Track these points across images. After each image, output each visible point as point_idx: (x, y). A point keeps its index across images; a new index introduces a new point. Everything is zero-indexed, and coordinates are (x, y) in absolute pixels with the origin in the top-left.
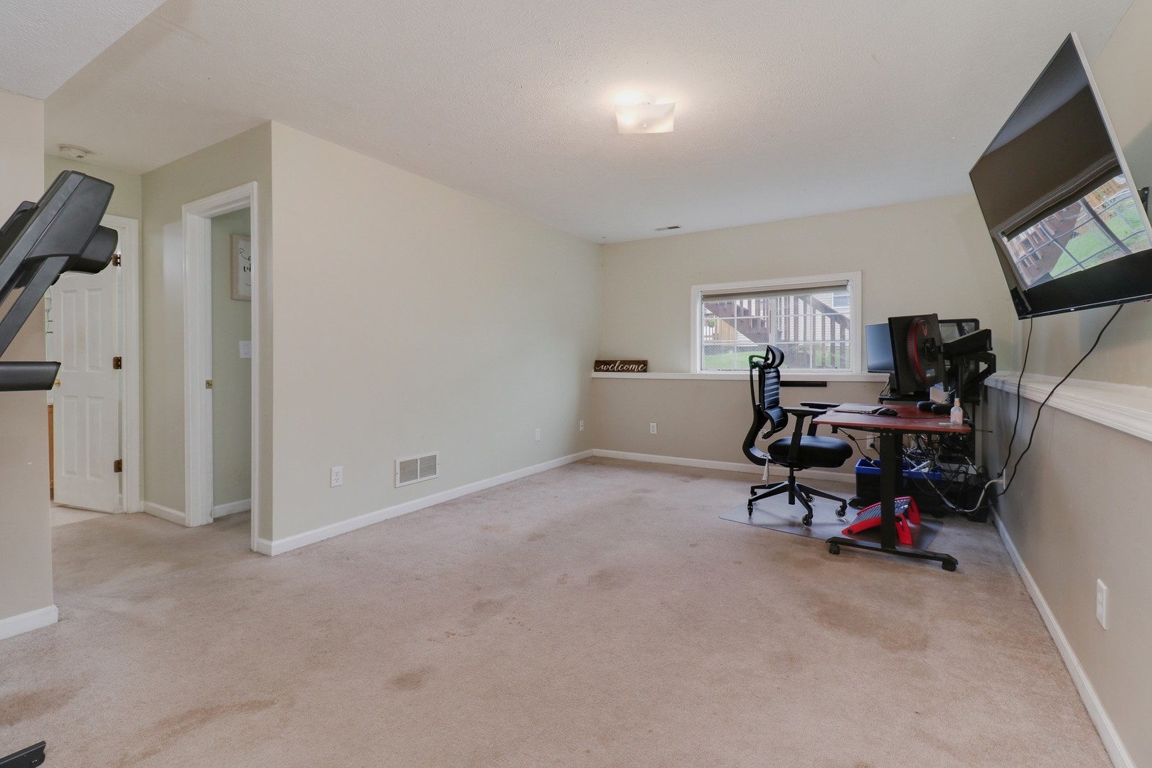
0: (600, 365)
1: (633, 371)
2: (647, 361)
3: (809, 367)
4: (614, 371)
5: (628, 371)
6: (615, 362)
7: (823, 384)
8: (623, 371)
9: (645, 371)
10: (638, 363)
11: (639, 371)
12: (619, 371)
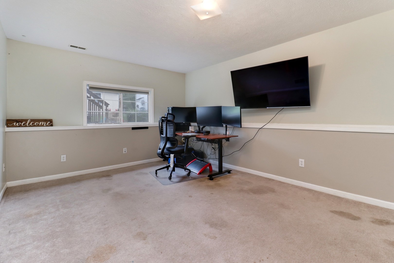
0: (10, 123)
1: (43, 126)
2: (52, 120)
3: (135, 122)
4: (26, 126)
5: (38, 126)
6: (26, 121)
7: (147, 128)
8: (35, 126)
9: (52, 125)
10: (46, 121)
11: (47, 126)
12: (30, 126)
